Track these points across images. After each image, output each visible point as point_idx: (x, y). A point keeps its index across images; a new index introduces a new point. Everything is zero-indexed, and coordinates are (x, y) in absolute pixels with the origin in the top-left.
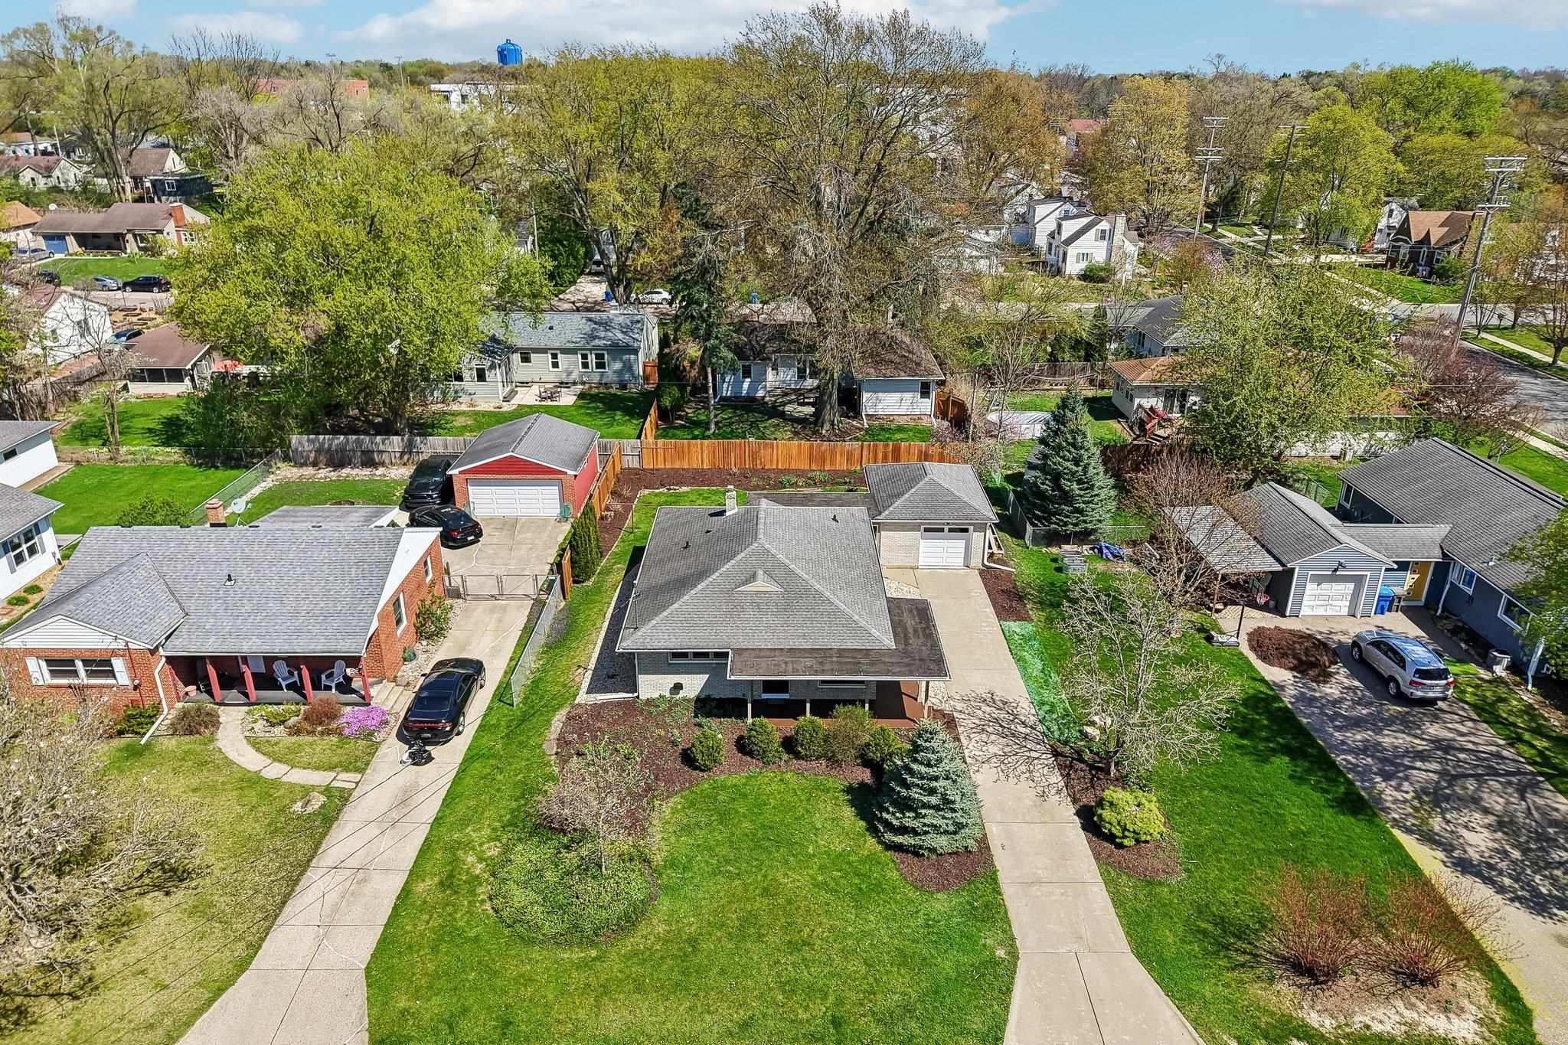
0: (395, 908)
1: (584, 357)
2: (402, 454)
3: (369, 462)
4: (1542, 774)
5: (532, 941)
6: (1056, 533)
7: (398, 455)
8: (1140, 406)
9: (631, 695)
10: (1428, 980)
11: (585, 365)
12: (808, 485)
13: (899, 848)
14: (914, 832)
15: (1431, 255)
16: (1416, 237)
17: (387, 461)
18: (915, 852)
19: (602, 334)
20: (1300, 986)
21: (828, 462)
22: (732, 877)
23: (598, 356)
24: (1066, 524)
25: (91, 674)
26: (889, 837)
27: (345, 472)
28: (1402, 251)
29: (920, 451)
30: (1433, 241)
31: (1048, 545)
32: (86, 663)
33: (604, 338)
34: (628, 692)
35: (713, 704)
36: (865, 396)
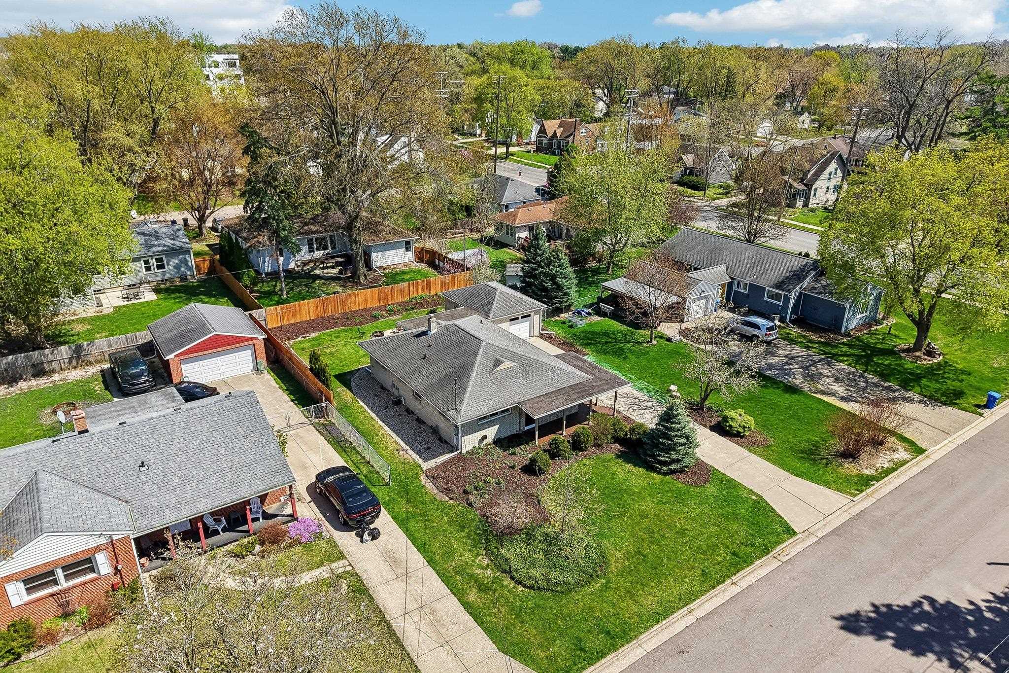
0: (471, 614)
1: (146, 262)
2: (71, 359)
3: (39, 372)
4: (829, 357)
5: (570, 591)
6: (557, 308)
7: (67, 361)
8: (519, 237)
9: (456, 453)
10: (881, 443)
11: (148, 269)
12: (390, 315)
13: (672, 472)
14: (678, 461)
15: (559, 144)
16: (550, 134)
17: (57, 368)
18: (682, 471)
19: (156, 243)
20: (851, 462)
21: (390, 298)
22: (621, 516)
23: (158, 260)
24: (562, 302)
25: (67, 577)
26: (664, 468)
27: (23, 385)
28: (544, 142)
29: (441, 281)
30: (559, 135)
31: (554, 316)
32: (64, 569)
33: (159, 245)
34: (452, 452)
35: (506, 441)
36: (374, 255)
